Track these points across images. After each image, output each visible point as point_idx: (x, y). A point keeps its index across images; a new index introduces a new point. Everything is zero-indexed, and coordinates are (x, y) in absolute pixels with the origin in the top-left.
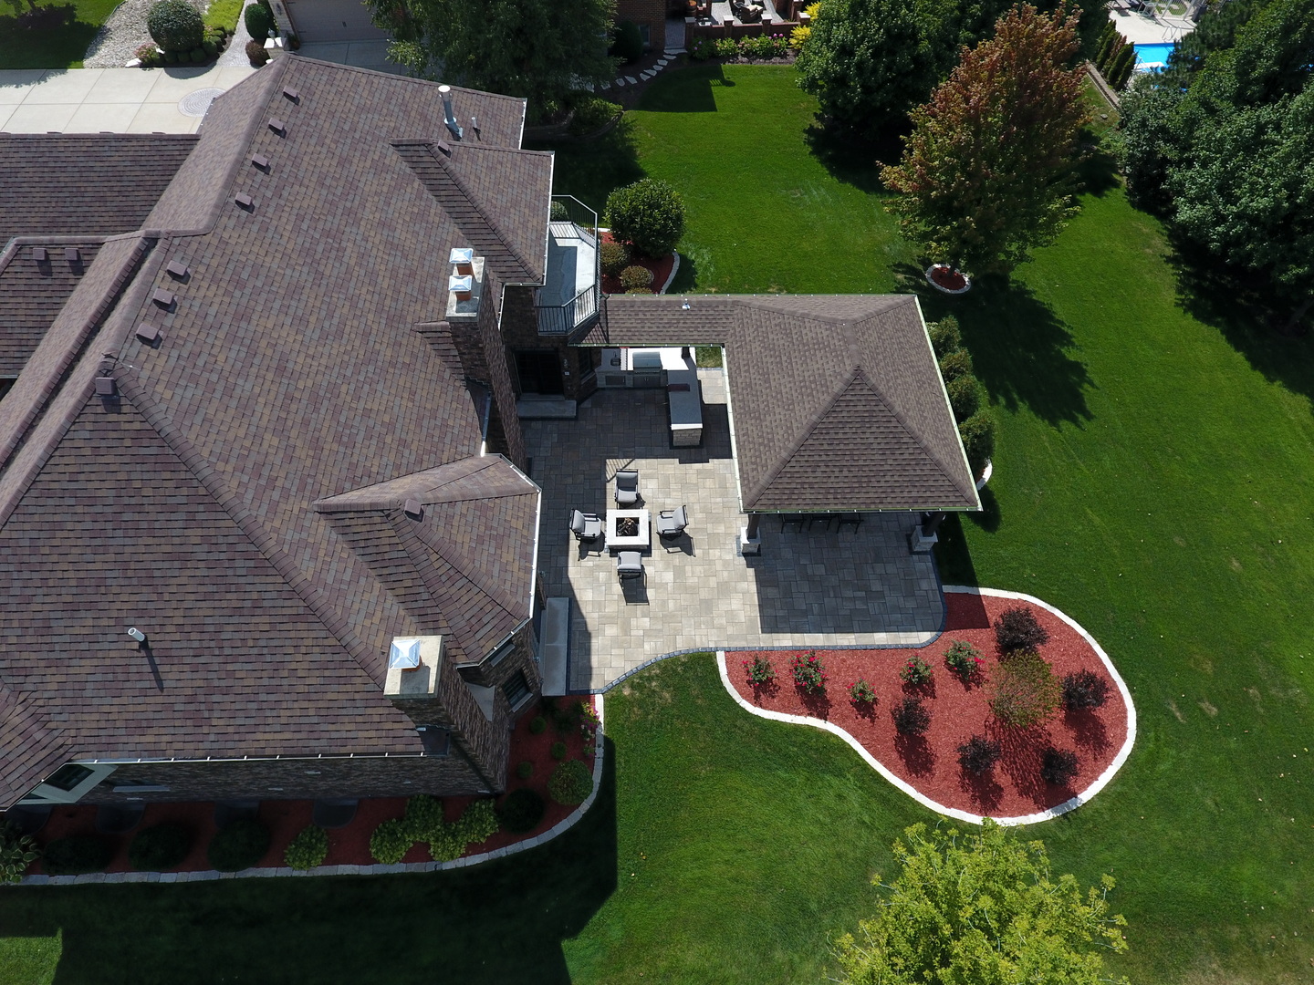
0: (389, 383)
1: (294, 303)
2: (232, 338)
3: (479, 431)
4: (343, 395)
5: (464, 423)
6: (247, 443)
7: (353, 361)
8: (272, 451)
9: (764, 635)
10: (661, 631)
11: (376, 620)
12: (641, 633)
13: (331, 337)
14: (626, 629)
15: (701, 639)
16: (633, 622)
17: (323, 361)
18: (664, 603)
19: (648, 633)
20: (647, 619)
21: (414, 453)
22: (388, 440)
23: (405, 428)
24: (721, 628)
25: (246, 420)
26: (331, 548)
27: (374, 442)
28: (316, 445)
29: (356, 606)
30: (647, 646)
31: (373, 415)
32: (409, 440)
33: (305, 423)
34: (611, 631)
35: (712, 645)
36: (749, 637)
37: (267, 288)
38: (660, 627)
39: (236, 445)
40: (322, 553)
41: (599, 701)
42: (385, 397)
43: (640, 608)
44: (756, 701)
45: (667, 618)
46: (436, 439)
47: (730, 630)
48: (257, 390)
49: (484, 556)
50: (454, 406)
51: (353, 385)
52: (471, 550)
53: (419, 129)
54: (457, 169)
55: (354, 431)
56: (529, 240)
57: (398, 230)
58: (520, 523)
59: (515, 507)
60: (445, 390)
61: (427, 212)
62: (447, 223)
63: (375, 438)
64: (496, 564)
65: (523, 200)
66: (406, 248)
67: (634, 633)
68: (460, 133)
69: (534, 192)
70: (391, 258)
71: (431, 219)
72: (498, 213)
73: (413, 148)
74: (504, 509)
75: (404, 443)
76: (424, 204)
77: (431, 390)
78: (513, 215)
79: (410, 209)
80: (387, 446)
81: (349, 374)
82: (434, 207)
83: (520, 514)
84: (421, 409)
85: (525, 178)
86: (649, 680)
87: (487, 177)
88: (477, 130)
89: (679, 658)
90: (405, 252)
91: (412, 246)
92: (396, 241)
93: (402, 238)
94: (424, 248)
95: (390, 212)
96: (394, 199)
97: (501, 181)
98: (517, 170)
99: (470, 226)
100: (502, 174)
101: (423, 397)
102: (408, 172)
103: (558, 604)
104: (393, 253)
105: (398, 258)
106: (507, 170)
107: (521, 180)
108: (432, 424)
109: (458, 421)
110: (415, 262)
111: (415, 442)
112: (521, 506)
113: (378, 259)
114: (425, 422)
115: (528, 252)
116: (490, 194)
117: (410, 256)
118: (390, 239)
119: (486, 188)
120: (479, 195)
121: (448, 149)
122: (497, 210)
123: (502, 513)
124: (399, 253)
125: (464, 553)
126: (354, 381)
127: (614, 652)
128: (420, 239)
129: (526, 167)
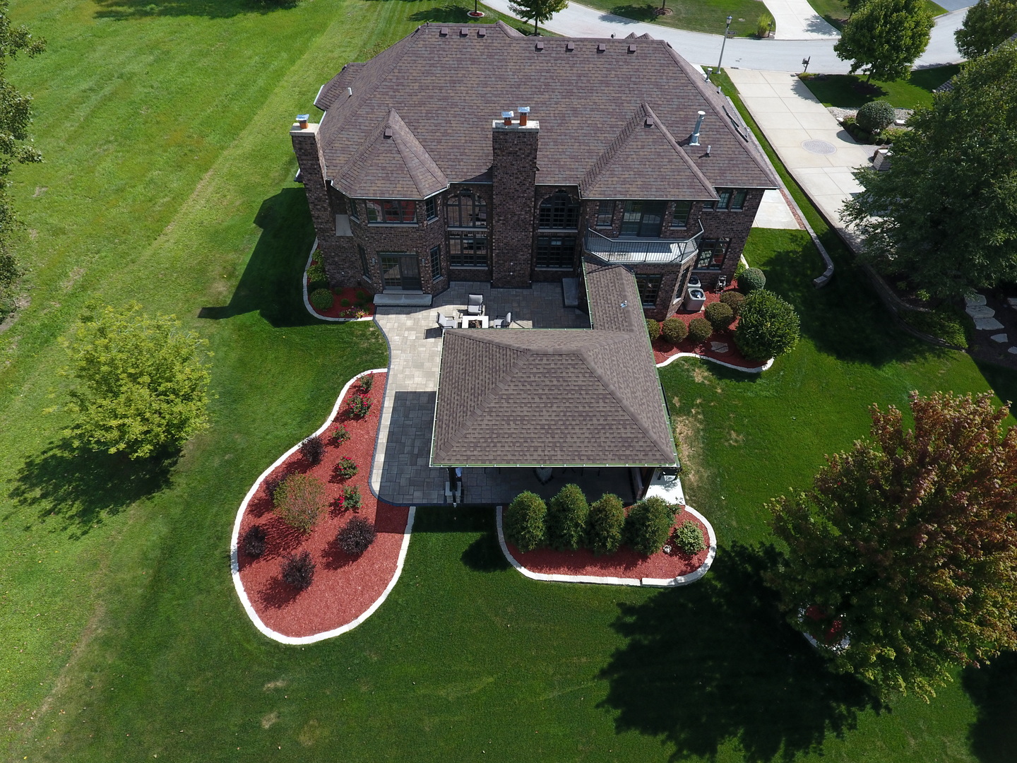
0: (470, 129)
1: (493, 79)
2: (460, 60)
3: (464, 180)
4: (453, 110)
5: (465, 170)
6: (411, 78)
7: (475, 111)
8: (411, 88)
9: (394, 393)
10: (406, 344)
11: (346, 143)
12: (406, 335)
13: (483, 99)
14: (409, 329)
15: (397, 362)
16: (414, 332)
17: (467, 98)
18: (423, 346)
19: (405, 338)
20: (414, 338)
21: (436, 147)
22: (437, 134)
23: (448, 141)
24: (403, 372)
25: (422, 75)
26: (374, 119)
28: (422, 104)
29: (350, 133)
30: (397, 338)
31: (448, 125)
32: (441, 144)
33: (431, 97)
34: (409, 323)
35: (391, 367)
36: (394, 385)
37: (495, 67)
38: (408, 344)
39: (408, 74)
40: (370, 116)
41: (370, 318)
42: (462, 129)
43: (423, 335)
44: (353, 387)
45: (413, 347)
46: (449, 157)
47: (400, 375)
48: (437, 75)
49: (375, 171)
50: (473, 164)
51: (461, 113)
52: (377, 165)
53: (672, 119)
54: (638, 134)
55: (436, 118)
56: (613, 186)
57: (576, 119)
58: (400, 189)
59: (408, 186)
60: (481, 158)
61: (603, 132)
62: (604, 145)
63: (436, 128)
64: (373, 178)
65: (648, 180)
66: (566, 125)
67: (407, 332)
68: (693, 144)
69: (662, 187)
70: (553, 118)
71: (600, 135)
72: (621, 163)
73: (643, 112)
74: (405, 179)
75: (439, 142)
76: (608, 129)
77: (477, 151)
78: (628, 173)
79: (598, 122)
80: (434, 134)
81: (466, 110)
82: (611, 135)
83: (405, 189)
84: (463, 147)
85: (672, 180)
86: (377, 338)
87: (648, 154)
88: (707, 155)
89: (386, 351)
90: (563, 125)
91: (570, 128)
92: (567, 118)
93: (572, 122)
94: (573, 135)
95: (587, 112)
96: (599, 113)
97: (654, 163)
98: (676, 173)
99: (607, 155)
100: (661, 164)
101: (470, 148)
102: (627, 117)
103: (428, 299)
104: (558, 118)
105: (556, 122)
106: (668, 167)
107: (668, 177)
108: (457, 154)
109: (465, 167)
110: (558, 131)
111: (442, 147)
112: (410, 189)
113: (547, 112)
114: (456, 150)
115: (602, 186)
116: (634, 156)
117: (562, 128)
118: (566, 115)
119: (637, 153)
120: (627, 150)
121: (651, 125)
122: (624, 163)
123: (402, 179)
124: (559, 121)
125: (374, 161)
126: (463, 113)
127: (396, 325)
128: (578, 131)
129: (683, 180)
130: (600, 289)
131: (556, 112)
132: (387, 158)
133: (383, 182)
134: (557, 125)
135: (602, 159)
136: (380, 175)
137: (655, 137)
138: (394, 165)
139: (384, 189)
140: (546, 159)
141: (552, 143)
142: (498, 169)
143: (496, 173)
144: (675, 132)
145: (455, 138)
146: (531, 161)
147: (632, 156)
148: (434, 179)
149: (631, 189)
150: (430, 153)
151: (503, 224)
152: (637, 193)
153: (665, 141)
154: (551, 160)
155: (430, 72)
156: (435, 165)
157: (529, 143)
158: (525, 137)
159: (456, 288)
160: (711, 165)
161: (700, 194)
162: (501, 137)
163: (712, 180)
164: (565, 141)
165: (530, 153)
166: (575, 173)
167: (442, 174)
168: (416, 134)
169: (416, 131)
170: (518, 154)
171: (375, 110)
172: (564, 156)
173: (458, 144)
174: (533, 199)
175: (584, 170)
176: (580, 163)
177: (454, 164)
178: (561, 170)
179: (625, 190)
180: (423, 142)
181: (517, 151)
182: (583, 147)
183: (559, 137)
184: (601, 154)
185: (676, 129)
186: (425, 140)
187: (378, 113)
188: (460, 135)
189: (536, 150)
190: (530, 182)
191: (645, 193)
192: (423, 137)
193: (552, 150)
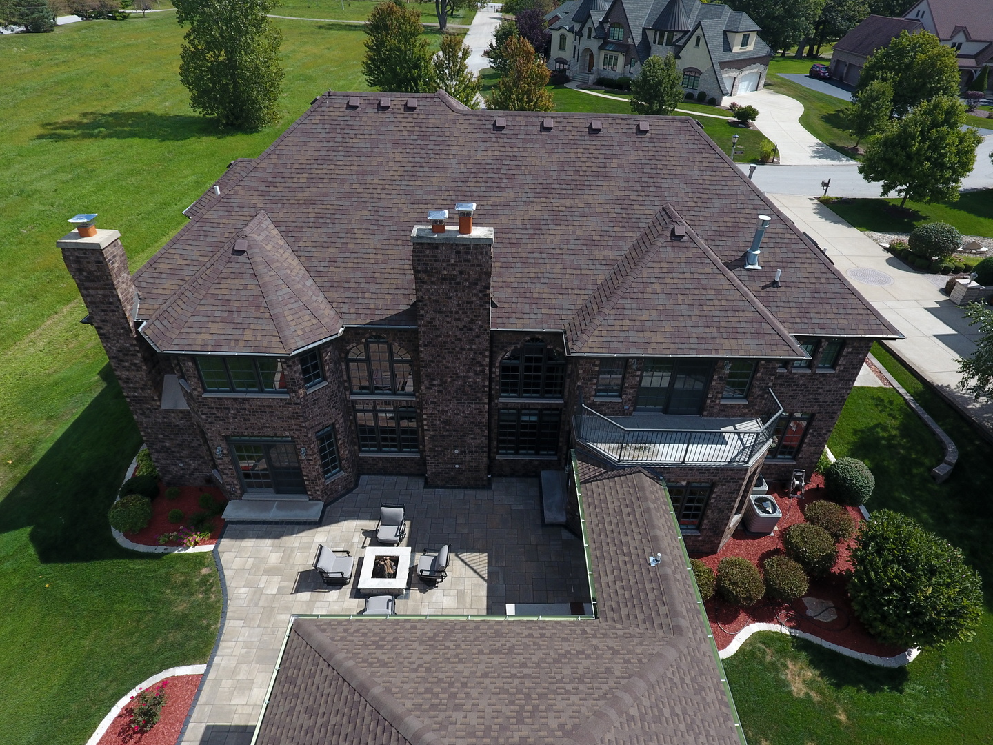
1: (426, 169)
2: (374, 142)
3: (368, 321)
4: (359, 213)
5: (372, 306)
6: (296, 166)
7: (395, 215)
8: (295, 180)
9: (202, 730)
10: (256, 605)
11: (180, 262)
12: (261, 585)
13: (409, 197)
14: (271, 572)
15: (229, 648)
16: (277, 578)
17: (383, 196)
19: (259, 591)
20: (275, 591)
21: (326, 270)
22: (331, 250)
23: (348, 260)
24: (234, 672)
25: (313, 162)
26: (230, 226)
27: (326, 240)
28: (309, 204)
29: (189, 248)
30: (244, 590)
31: (349, 235)
32: (336, 265)
33: (326, 194)
34: (274, 558)
35: (217, 660)
36: (207, 709)
37: (430, 152)
38: (261, 604)
39: (292, 161)
40: (224, 221)
41: (208, 548)
42: (370, 241)
43: (291, 585)
44: (128, 711)
45: (269, 612)
46: (346, 285)
47: (226, 684)
48: (339, 163)
49: (210, 308)
50: (387, 296)
51: (371, 218)
52: (215, 297)
53: (713, 229)
54: (661, 250)
55: (330, 225)
56: (622, 334)
57: (559, 227)
58: (250, 338)
59: (264, 333)
60: (400, 287)
61: (602, 248)
62: (604, 267)
63: (329, 240)
64: (205, 319)
65: (683, 324)
66: (542, 237)
67: (264, 578)
68: (750, 267)
69: (709, 336)
70: (521, 227)
71: (597, 252)
72: (634, 296)
73: (665, 216)
74: (260, 321)
75: (333, 261)
76: (611, 243)
77: (394, 276)
78: (647, 312)
79: (593, 233)
80: (324, 250)
81: (380, 214)
82: (615, 253)
83: (259, 338)
84: (372, 270)
85: (723, 324)
86: (208, 591)
87: (680, 281)
88: (775, 284)
89: (216, 622)
90: (536, 236)
91: (548, 241)
92: (543, 227)
93: (552, 232)
94: (554, 251)
95: (575, 218)
96: (594, 219)
97: (690, 297)
98: (729, 314)
99: (610, 283)
100: (704, 298)
101: (383, 271)
102: (640, 225)
103: (316, 510)
104: (528, 227)
105: (526, 232)
106: (716, 302)
107: (716, 319)
108: (360, 280)
109: (372, 301)
110: (529, 246)
111: (337, 270)
112: (268, 338)
113: (511, 217)
114: (359, 275)
115: (604, 333)
116: (657, 285)
117: (535, 241)
118: (542, 222)
119: (663, 281)
120: (644, 275)
121: (682, 236)
122: (639, 296)
123: (255, 321)
124: (531, 231)
125: (211, 291)
126: (375, 218)
127: (251, 561)
128: (561, 246)
129: (744, 325)
130: (607, 519)
131: (526, 217)
132: (234, 287)
133: (221, 325)
134: (527, 236)
135: (602, 290)
136: (217, 314)
137: (690, 255)
138: (244, 298)
139: (223, 337)
140: (509, 290)
141: (519, 265)
142: (425, 305)
143: (422, 312)
144: (720, 248)
145: (359, 255)
146: (480, 291)
147: (653, 286)
148: (315, 321)
149: (654, 340)
150: (316, 279)
151: (439, 391)
152: (665, 346)
153: (707, 261)
154: (517, 290)
155: (327, 158)
156: (321, 297)
157: (476, 262)
158: (468, 253)
159: (369, 487)
160: (784, 300)
161: (775, 348)
162: (427, 252)
163: (788, 325)
164: (542, 261)
165: (479, 280)
166: (558, 312)
167: (332, 313)
168: (296, 249)
169: (297, 244)
170: (458, 280)
171: (233, 213)
172: (538, 285)
173: (363, 266)
174: (487, 353)
175: (573, 307)
176: (565, 296)
177: (355, 296)
178: (534, 306)
179: (643, 340)
180: (307, 263)
181: (455, 276)
182: (569, 271)
183: (530, 256)
184: (599, 282)
185: (721, 243)
186: (309, 259)
187: (238, 218)
188: (369, 251)
189: (488, 274)
190: (481, 326)
191: (680, 346)
192: (307, 254)
193: (518, 275)
